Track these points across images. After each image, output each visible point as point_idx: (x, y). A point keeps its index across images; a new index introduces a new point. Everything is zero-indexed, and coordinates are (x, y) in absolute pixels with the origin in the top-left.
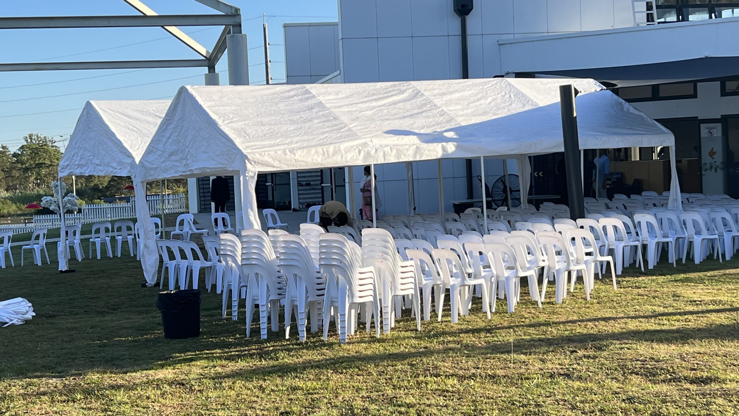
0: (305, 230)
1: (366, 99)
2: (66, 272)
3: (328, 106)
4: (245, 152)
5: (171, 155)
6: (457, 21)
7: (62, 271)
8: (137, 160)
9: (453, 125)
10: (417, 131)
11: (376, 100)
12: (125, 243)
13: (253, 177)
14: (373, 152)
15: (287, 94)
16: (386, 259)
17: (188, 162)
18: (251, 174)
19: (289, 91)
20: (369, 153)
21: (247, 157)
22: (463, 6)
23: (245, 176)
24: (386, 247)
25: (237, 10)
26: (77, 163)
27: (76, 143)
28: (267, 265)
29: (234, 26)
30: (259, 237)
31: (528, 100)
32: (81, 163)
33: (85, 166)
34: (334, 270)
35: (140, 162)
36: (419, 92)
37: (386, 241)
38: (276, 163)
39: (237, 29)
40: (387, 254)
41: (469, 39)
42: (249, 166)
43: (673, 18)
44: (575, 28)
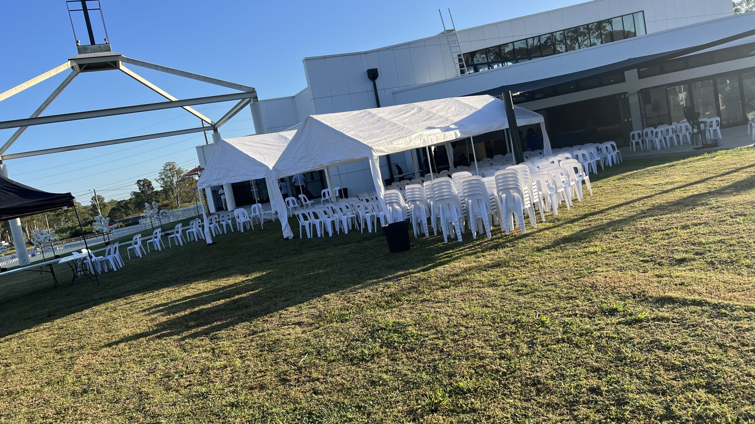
2: (212, 244)
3: (386, 118)
4: (370, 145)
6: (371, 83)
7: (209, 244)
8: (271, 168)
9: (450, 122)
13: (376, 160)
22: (373, 75)
23: (372, 159)
25: (254, 89)
26: (215, 178)
27: (212, 167)
29: (253, 98)
32: (218, 177)
33: (222, 178)
39: (255, 100)
41: (379, 92)
42: (374, 153)
43: (472, 71)
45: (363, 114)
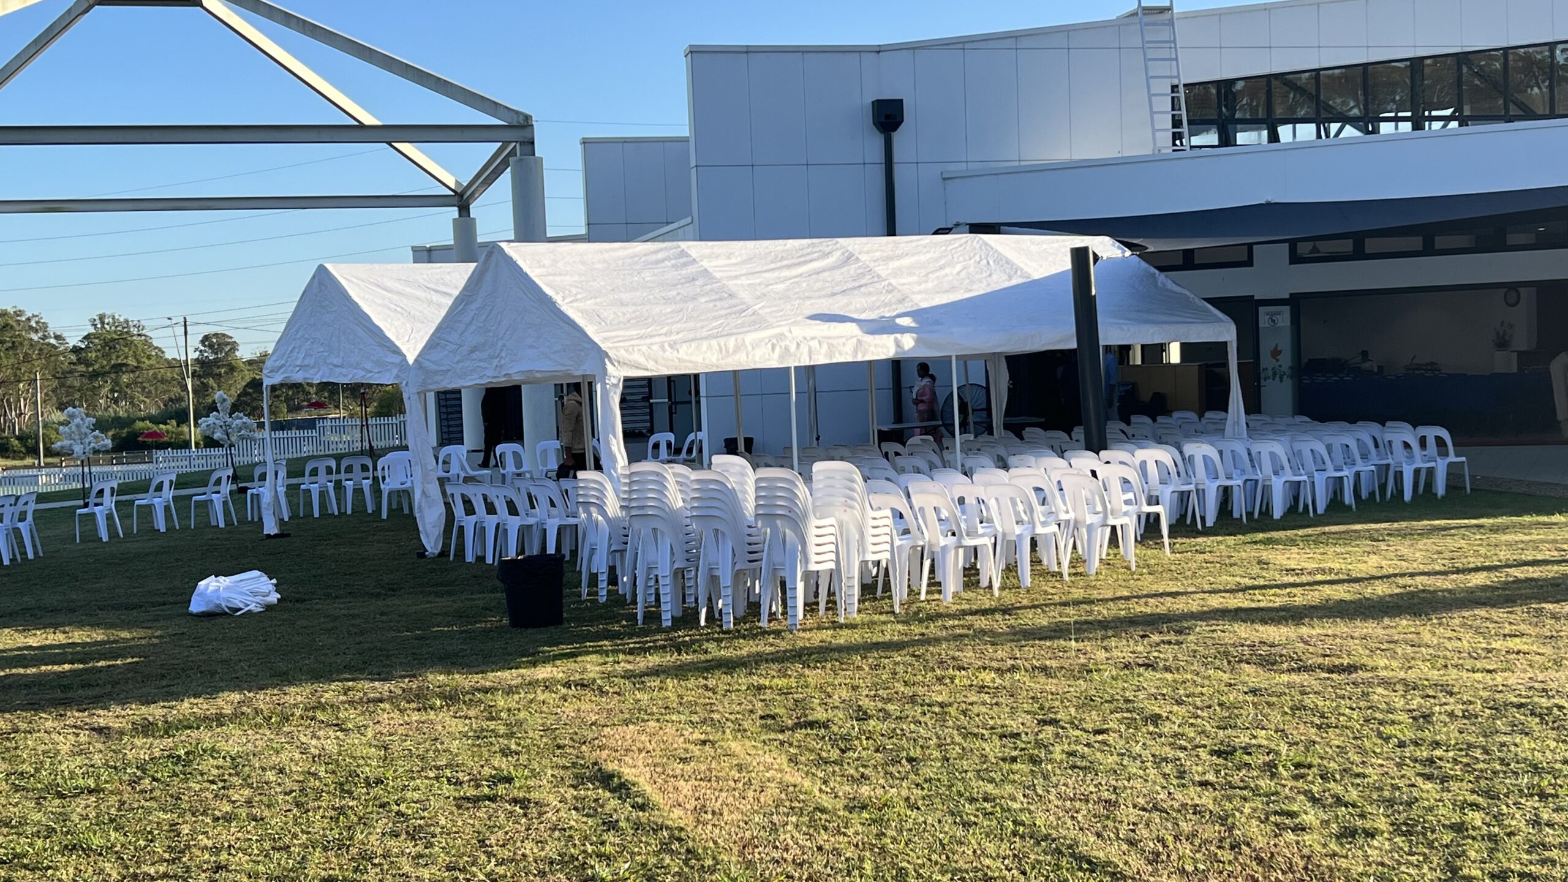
0: (718, 465)
1: (773, 266)
2: (276, 536)
3: (718, 275)
4: (604, 346)
5: (472, 352)
6: (877, 141)
7: (269, 536)
8: (411, 359)
9: (907, 307)
10: (855, 316)
11: (789, 267)
12: (358, 491)
13: (616, 386)
14: (793, 348)
15: (654, 258)
16: (852, 507)
17: (503, 362)
18: (614, 381)
19: (656, 252)
20: (787, 349)
21: (607, 355)
22: (887, 117)
23: (604, 384)
24: (852, 490)
25: (527, 118)
26: (299, 362)
27: (297, 331)
28: (671, 517)
29: (522, 143)
30: (658, 474)
31: (1015, 269)
32: (306, 362)
33: (313, 367)
34: (779, 522)
35: (416, 360)
36: (851, 255)
37: (853, 481)
38: (651, 365)
39: (528, 148)
40: (852, 499)
41: (897, 169)
42: (609, 367)
43: (1211, 138)
44: (1062, 154)
45: (660, 256)
